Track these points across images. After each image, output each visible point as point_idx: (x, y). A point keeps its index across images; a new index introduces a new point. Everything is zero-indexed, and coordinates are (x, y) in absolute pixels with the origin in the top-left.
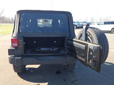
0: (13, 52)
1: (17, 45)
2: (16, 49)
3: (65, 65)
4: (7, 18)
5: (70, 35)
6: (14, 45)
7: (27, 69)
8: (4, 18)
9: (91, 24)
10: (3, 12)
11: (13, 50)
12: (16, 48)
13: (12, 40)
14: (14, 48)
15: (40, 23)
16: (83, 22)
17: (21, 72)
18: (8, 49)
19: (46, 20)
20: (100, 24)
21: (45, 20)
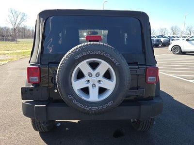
0: (31, 94)
1: (37, 81)
2: (35, 87)
3: (134, 122)
4: (29, 30)
5: (145, 59)
6: (32, 79)
7: (58, 125)
8: (24, 29)
9: (173, 40)
10: (24, 20)
11: (31, 89)
12: (36, 85)
13: (28, 69)
14: (32, 86)
15: (83, 39)
16: (158, 37)
17: (47, 130)
18: (22, 88)
19: (96, 30)
20: (191, 39)
21: (93, 30)
